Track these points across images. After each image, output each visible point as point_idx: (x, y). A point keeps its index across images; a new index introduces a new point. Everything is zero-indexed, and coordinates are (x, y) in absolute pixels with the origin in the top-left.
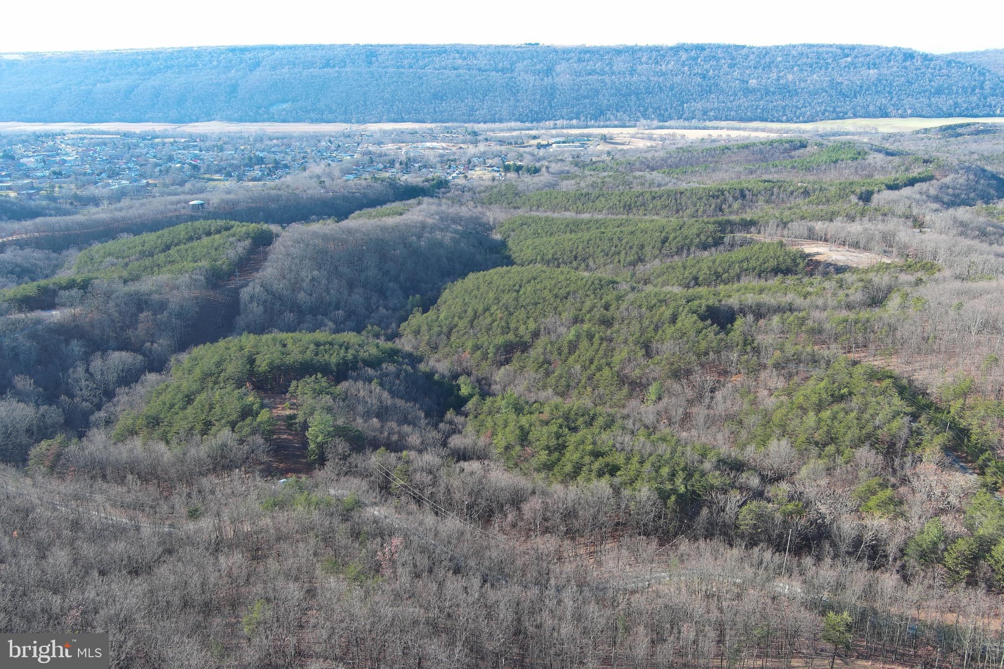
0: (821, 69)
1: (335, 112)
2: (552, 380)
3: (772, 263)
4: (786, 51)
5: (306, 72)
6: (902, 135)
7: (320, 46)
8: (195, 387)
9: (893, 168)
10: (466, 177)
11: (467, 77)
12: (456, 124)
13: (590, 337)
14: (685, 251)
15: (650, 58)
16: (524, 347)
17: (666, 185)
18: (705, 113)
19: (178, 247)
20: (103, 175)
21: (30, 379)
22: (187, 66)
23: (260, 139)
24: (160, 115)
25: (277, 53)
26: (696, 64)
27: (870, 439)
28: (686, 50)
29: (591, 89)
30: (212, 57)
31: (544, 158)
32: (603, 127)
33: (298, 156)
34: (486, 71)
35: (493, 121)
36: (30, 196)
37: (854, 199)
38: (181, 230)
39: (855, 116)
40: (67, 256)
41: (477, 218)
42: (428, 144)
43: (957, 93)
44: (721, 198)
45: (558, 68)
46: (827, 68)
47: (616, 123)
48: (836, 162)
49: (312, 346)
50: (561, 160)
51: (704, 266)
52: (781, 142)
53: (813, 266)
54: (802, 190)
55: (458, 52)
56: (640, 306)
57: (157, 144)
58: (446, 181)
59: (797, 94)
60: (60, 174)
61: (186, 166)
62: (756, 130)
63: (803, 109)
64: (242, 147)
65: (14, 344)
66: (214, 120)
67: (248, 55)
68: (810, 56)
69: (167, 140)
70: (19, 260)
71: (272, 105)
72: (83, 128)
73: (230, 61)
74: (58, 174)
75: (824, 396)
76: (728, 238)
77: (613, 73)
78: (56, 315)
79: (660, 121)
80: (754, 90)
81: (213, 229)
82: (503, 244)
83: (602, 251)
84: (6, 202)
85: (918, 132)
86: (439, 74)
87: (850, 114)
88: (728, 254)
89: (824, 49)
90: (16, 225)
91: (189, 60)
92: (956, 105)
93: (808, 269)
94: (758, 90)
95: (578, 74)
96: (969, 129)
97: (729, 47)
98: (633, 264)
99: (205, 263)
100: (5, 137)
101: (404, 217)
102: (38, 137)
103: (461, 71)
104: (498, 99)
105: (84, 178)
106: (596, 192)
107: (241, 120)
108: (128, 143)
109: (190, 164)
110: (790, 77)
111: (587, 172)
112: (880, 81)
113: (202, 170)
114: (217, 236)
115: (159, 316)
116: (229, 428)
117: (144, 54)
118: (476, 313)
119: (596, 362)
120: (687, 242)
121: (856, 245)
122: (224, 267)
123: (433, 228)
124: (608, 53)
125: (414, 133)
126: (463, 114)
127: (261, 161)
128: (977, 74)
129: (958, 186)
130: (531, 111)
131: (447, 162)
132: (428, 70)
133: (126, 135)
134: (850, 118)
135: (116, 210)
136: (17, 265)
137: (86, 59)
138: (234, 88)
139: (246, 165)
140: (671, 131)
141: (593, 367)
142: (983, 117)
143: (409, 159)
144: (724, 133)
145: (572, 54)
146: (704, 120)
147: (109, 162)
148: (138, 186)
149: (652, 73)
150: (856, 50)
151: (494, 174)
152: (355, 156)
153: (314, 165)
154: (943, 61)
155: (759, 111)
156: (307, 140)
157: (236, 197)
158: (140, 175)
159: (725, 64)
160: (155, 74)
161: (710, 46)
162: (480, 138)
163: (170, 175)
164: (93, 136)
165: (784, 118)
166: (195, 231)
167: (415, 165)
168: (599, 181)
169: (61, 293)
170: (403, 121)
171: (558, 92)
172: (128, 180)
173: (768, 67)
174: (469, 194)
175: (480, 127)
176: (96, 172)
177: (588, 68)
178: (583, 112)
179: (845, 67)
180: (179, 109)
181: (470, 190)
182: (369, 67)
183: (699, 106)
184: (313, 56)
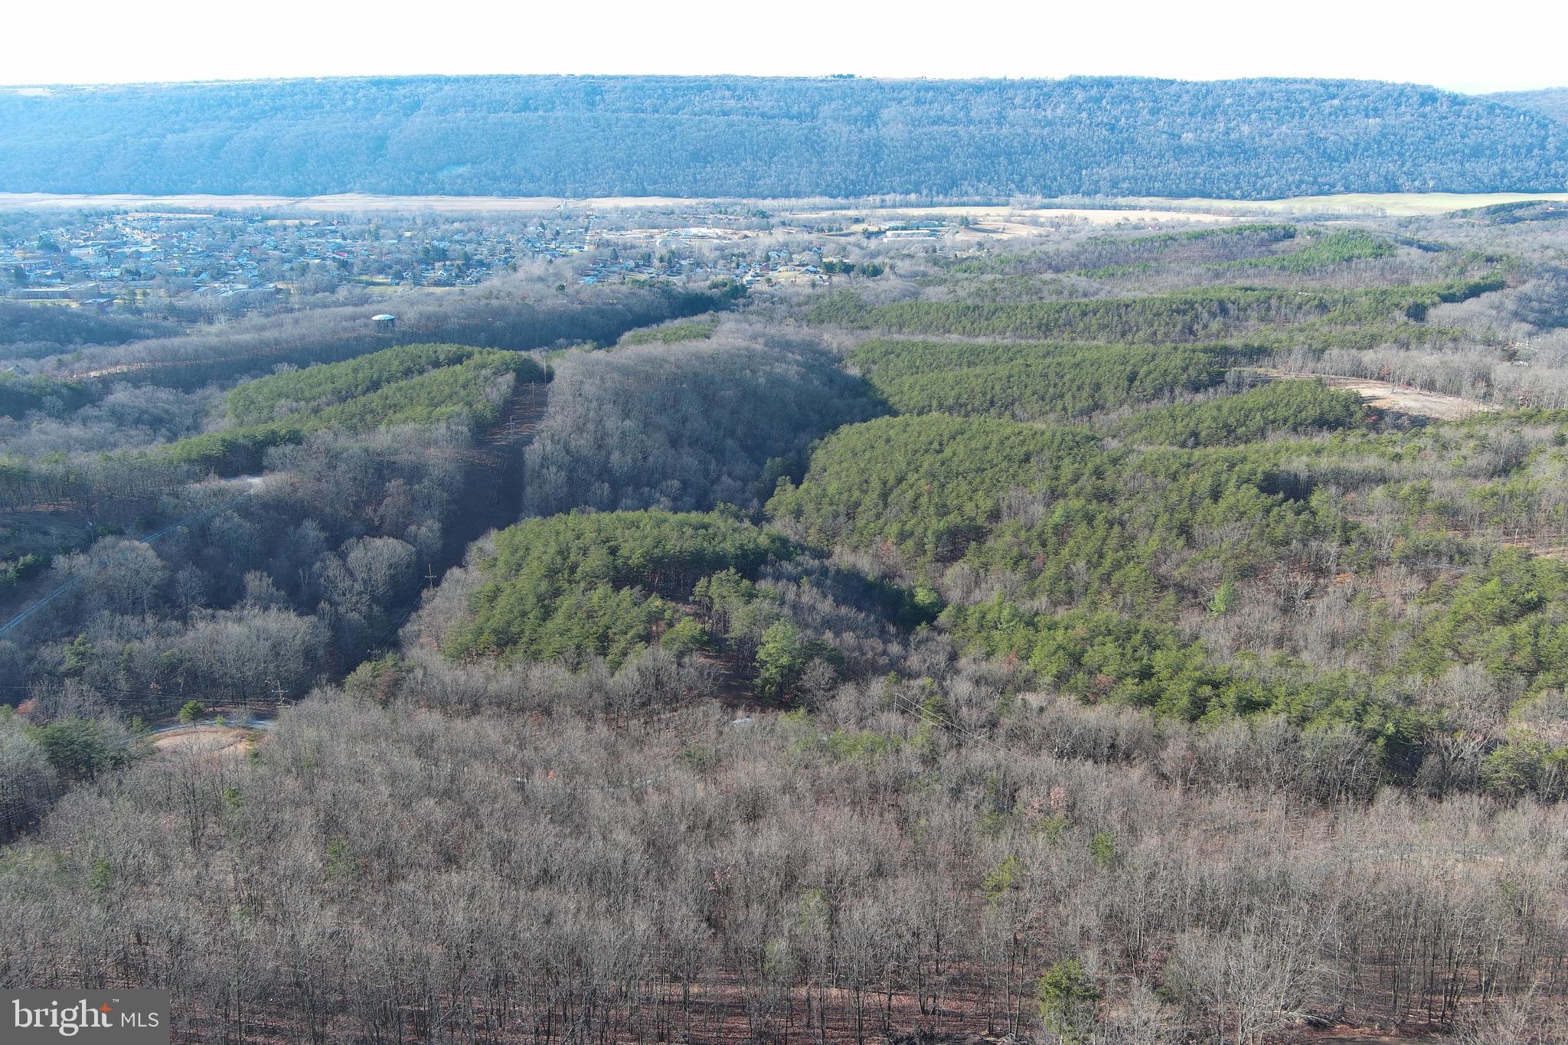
0: (1293, 117)
1: (539, 180)
2: (1042, 583)
4: (1238, 89)
5: (492, 118)
6: (1429, 220)
7: (513, 77)
8: (544, 588)
9: (1441, 269)
10: (767, 280)
11: (744, 127)
12: (729, 200)
13: (1088, 519)
14: (1167, 394)
15: (1027, 100)
17: (1096, 293)
18: (1115, 184)
19: (394, 385)
20: (203, 276)
22: (306, 108)
23: (431, 221)
24: (267, 183)
25: (447, 88)
26: (1099, 107)
28: (1084, 87)
29: (938, 147)
30: (346, 93)
31: (882, 253)
32: (957, 205)
33: (498, 248)
34: (773, 117)
35: (787, 196)
36: (102, 308)
37: (1400, 317)
39: (1348, 190)
41: (811, 343)
42: (694, 231)
43: (1504, 155)
44: (1191, 314)
45: (885, 114)
46: (1302, 116)
47: (978, 199)
48: (1349, 259)
50: (909, 255)
51: (1204, 417)
52: (1254, 229)
53: (1377, 418)
55: (728, 88)
56: (1154, 474)
57: (274, 228)
59: (1257, 155)
60: (138, 273)
61: (328, 262)
62: (1196, 210)
63: (1267, 179)
64: (408, 234)
66: (351, 191)
67: (401, 91)
68: (1276, 96)
69: (289, 222)
70: (142, 403)
71: (441, 168)
72: (149, 203)
73: (374, 101)
74: (135, 274)
75: (1505, 603)
76: (1231, 376)
77: (971, 122)
79: (1045, 196)
80: (1190, 149)
81: (442, 357)
82: (867, 382)
83: (1034, 393)
84: (70, 316)
85: (1453, 215)
86: (700, 122)
87: (1339, 187)
88: (1238, 398)
89: (1297, 87)
91: (310, 97)
92: (1503, 173)
93: (1370, 420)
94: (1197, 150)
95: (916, 123)
96: (1532, 211)
97: (1150, 81)
98: (1088, 412)
102: (89, 218)
103: (734, 118)
104: (793, 160)
105: (176, 281)
106: (988, 306)
107: (392, 192)
108: (232, 227)
109: (334, 259)
110: (1246, 129)
111: (960, 275)
112: (1384, 136)
113: (356, 270)
114: (457, 367)
115: (416, 486)
117: (240, 88)
118: (885, 483)
119: (1108, 557)
120: (1169, 379)
121: (1430, 386)
122: (487, 414)
123: (765, 358)
124: (962, 90)
125: (669, 213)
126: (740, 184)
127: (443, 255)
128: (1534, 126)
129: (1545, 297)
130: (845, 180)
131: (733, 258)
132: (683, 116)
133: (222, 214)
134: (1339, 193)
135: (256, 328)
138: (380, 143)
139: (420, 262)
140: (1066, 212)
141: (1106, 563)
142: (1545, 192)
143: (672, 253)
144: (1147, 216)
145: (907, 92)
146: (1114, 195)
147: (208, 256)
148: (264, 293)
149: (1032, 122)
150: (1347, 89)
151: (812, 276)
152: (586, 248)
153: (526, 262)
154: (1480, 105)
155: (1199, 181)
156: (506, 224)
157: (442, 309)
158: (261, 276)
159: (1144, 108)
160: (257, 120)
161: (1120, 81)
162: (772, 221)
163: (309, 276)
164: (171, 215)
165: (1238, 192)
166: (413, 360)
167: (683, 262)
168: (986, 287)
169: (272, 450)
170: (645, 194)
171: (887, 152)
172: (244, 283)
173: (1212, 113)
174: (784, 307)
175: (768, 204)
176: (192, 271)
177: (932, 113)
178: (925, 181)
179: (1331, 114)
180: (296, 174)
181: (782, 301)
182: (591, 111)
183: (1106, 173)
184: (503, 93)
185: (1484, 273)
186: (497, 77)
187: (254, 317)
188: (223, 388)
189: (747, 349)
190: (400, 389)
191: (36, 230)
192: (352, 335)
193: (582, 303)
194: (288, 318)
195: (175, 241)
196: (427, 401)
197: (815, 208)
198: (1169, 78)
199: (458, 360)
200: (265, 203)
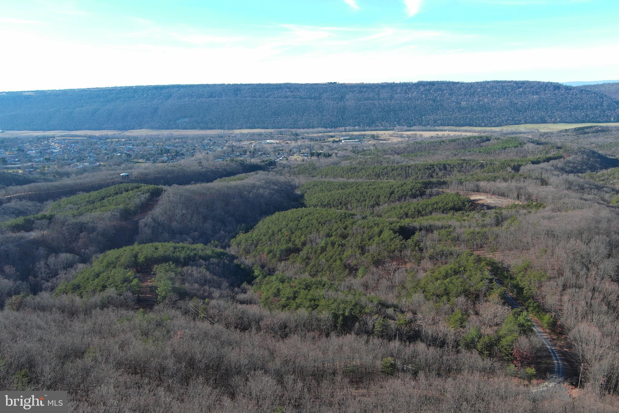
0: (504, 95)
1: (215, 123)
2: (308, 268)
3: (451, 205)
4: (484, 85)
5: (198, 100)
6: (552, 133)
7: (207, 85)
8: (102, 270)
9: (539, 152)
10: (287, 159)
11: (293, 102)
12: (286, 130)
13: (333, 244)
14: (403, 199)
15: (402, 90)
16: (297, 250)
17: (401, 162)
18: (435, 122)
19: (108, 198)
20: (74, 160)
21: (14, 267)
22: (128, 98)
23: (169, 139)
24: (112, 126)
25: (182, 89)
26: (430, 93)
27: (466, 293)
28: (424, 85)
29: (367, 109)
30: (144, 92)
31: (336, 149)
32: (374, 130)
33: (190, 148)
34: (304, 98)
35: (309, 127)
36: (30, 172)
37: (509, 169)
38: (112, 189)
39: (526, 123)
40: (46, 205)
41: (289, 182)
42: (268, 141)
43: (587, 108)
44: (432, 169)
45: (347, 97)
46: (508, 95)
47: (382, 128)
48: (505, 148)
49: (172, 249)
50: (346, 149)
51: (412, 207)
52: (475, 137)
53: (474, 206)
54: (480, 165)
55: (288, 88)
56: (364, 227)
57: (108, 142)
58: (274, 162)
59: (490, 110)
61: (123, 155)
62: (466, 131)
63: (494, 119)
64: (158, 144)
65: (6, 249)
66: (143, 128)
67: (165, 91)
68: (498, 88)
69: (114, 140)
70: (18, 206)
71: (178, 119)
72: (66, 133)
73: (154, 94)
74: (48, 160)
75: (450, 271)
76: (428, 191)
77: (380, 99)
78: (33, 235)
79: (408, 126)
80: (464, 108)
81: (129, 188)
82: (302, 196)
83: (356, 199)
84: (16, 175)
85: (561, 131)
86: (276, 101)
87: (522, 121)
88: (427, 200)
89: (506, 84)
90: (19, 188)
91: (130, 94)
92: (587, 115)
93: (471, 208)
94: (467, 108)
95: (359, 100)
96: (592, 130)
97: (449, 83)
98: (373, 206)
99: (121, 206)
100: (19, 139)
101: (244, 181)
102: (39, 139)
103: (290, 99)
104: (311, 114)
105: (63, 162)
106: (359, 167)
107: (159, 128)
108: (91, 140)
109: (126, 153)
110: (486, 100)
111: (359, 156)
112: (540, 102)
113: (132, 157)
114: (131, 192)
115: (91, 235)
116: (115, 288)
118: (273, 232)
119: (334, 258)
120: (404, 193)
121: (503, 195)
122: (132, 208)
123: (259, 187)
124: (377, 87)
125: (260, 135)
126: (291, 124)
128: (598, 97)
129: (576, 162)
130: (331, 121)
131: (278, 151)
132: (270, 99)
133: (90, 137)
134: (522, 124)
135: (78, 179)
136: (16, 209)
137: (70, 94)
138: (156, 110)
139: (158, 154)
140: (414, 133)
141: (332, 260)
142: (603, 122)
143: (255, 150)
144: (446, 133)
145: (356, 89)
146: (435, 126)
147: (79, 153)
148: (94, 166)
149: (403, 99)
150: (525, 84)
151: (305, 157)
152: (224, 148)
153: (198, 153)
154: (577, 90)
155: (468, 120)
156: (196, 140)
158: (96, 160)
159: (446, 93)
160: (110, 102)
161: (438, 83)
162: (300, 137)
163: (113, 160)
164: (71, 138)
165: (483, 124)
167: (259, 153)
170: (255, 128)
171: (347, 110)
172: (88, 163)
173: (473, 94)
175: (300, 131)
176: (70, 158)
177: (365, 96)
178: (362, 122)
179: (519, 94)
180: (123, 122)
181: (288, 167)
182: (236, 97)
183: (432, 118)
184: (203, 91)
185: (554, 153)
186: (201, 85)
188: (54, 201)
191: (18, 144)
193: (207, 168)
195: (69, 147)
200: (110, 133)
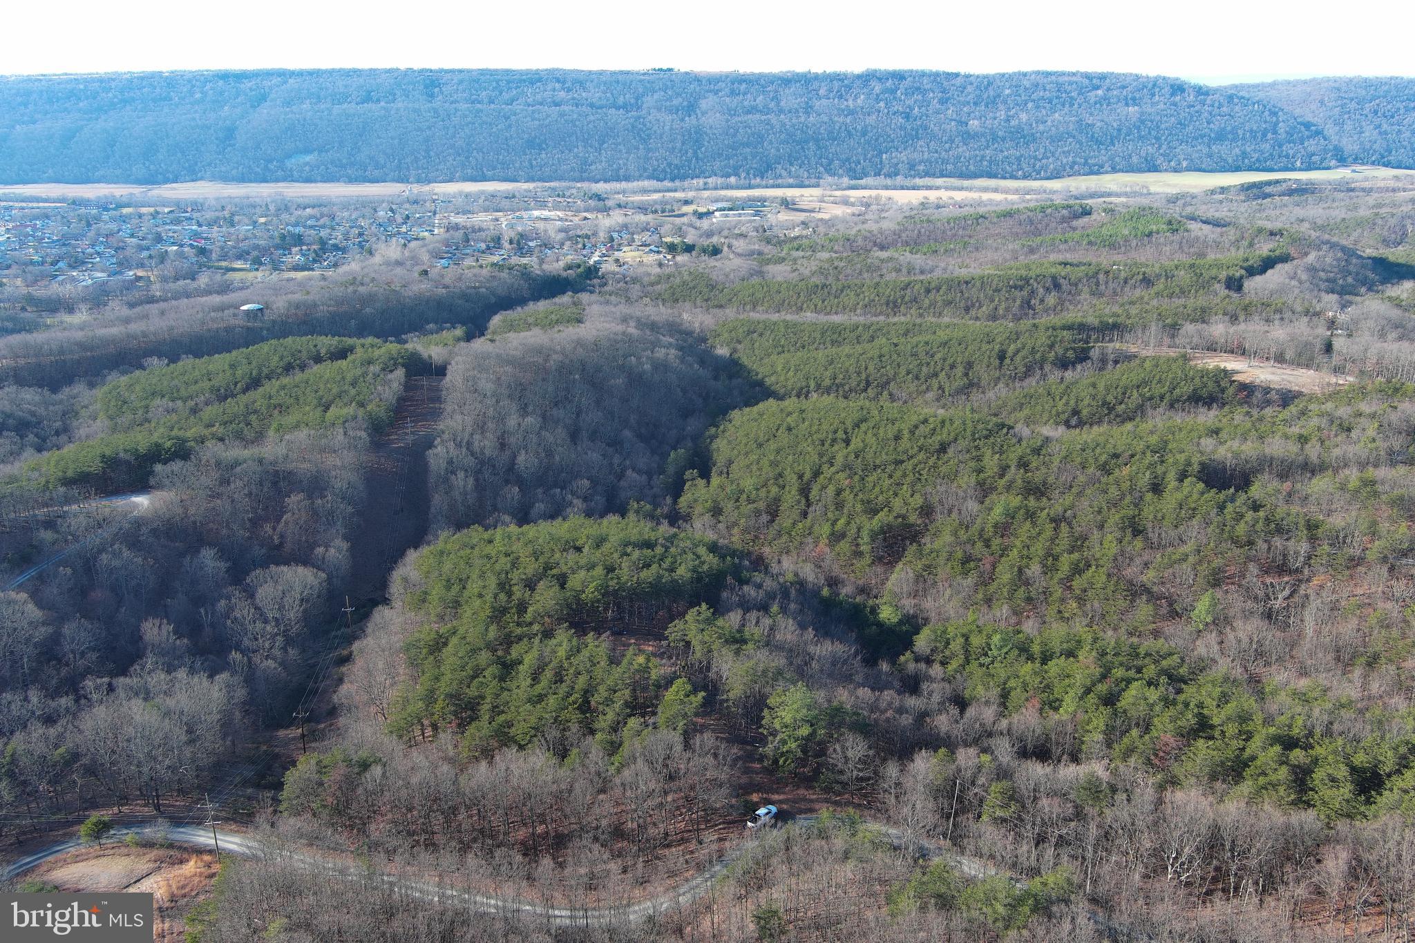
0: (1063, 105)
1: (384, 167)
4: (1015, 81)
5: (337, 110)
6: (1192, 197)
7: (355, 71)
10: (616, 261)
11: (575, 116)
12: (564, 184)
15: (830, 91)
18: (912, 166)
22: (154, 100)
23: (284, 207)
24: (118, 172)
25: (291, 81)
26: (895, 98)
28: (880, 79)
29: (753, 134)
30: (193, 86)
31: (715, 233)
32: (773, 187)
33: (351, 232)
34: (601, 107)
35: (618, 180)
37: (1222, 289)
39: (1114, 170)
42: (537, 213)
44: (1028, 289)
45: (704, 104)
46: (1072, 105)
47: (791, 181)
50: (741, 235)
51: (1081, 394)
52: (1055, 207)
55: (558, 81)
57: (129, 216)
59: (1034, 140)
62: (985, 190)
63: (1044, 161)
64: (262, 220)
66: (201, 179)
67: (247, 85)
68: (1048, 87)
69: (144, 210)
71: (289, 156)
73: (221, 93)
77: (781, 111)
79: (851, 178)
80: (976, 134)
82: (738, 363)
83: (908, 372)
85: (1213, 192)
86: (533, 112)
87: (1107, 167)
89: (1066, 79)
91: (158, 90)
92: (1244, 155)
94: (982, 135)
95: (732, 112)
96: (1279, 188)
97: (937, 74)
103: (565, 108)
104: (621, 147)
105: (33, 270)
107: (242, 179)
108: (86, 215)
109: (192, 246)
110: (1024, 117)
112: (1143, 122)
113: (214, 256)
114: (340, 364)
117: (88, 80)
118: (801, 478)
120: (1038, 356)
121: (1280, 359)
122: (382, 413)
124: (772, 82)
125: (510, 197)
126: (573, 169)
127: (299, 240)
128: (1267, 113)
129: (1334, 268)
130: (670, 165)
131: (581, 240)
132: (517, 107)
133: (76, 203)
134: (1107, 172)
138: (229, 134)
139: (277, 247)
140: (874, 193)
143: (519, 235)
144: (944, 195)
145: (722, 84)
146: (913, 177)
147: (64, 245)
148: (124, 281)
149: (836, 111)
150: (1108, 81)
151: (656, 257)
152: (436, 231)
153: (381, 246)
154: (1221, 95)
155: (985, 163)
156: (356, 209)
157: (310, 297)
158: (120, 264)
159: (934, 98)
160: (106, 112)
161: (911, 73)
162: (610, 203)
163: (168, 263)
164: (24, 204)
165: (1020, 173)
166: (293, 355)
167: (531, 244)
168: (826, 266)
169: (158, 468)
170: (484, 179)
171: (707, 138)
172: (103, 271)
173: (993, 102)
174: (637, 287)
175: (600, 187)
176: (49, 260)
177: (746, 103)
178: (743, 166)
179: (1096, 103)
180: (147, 164)
181: (635, 280)
182: (431, 102)
183: (903, 156)
184: (346, 86)
185: (1271, 246)
186: (339, 70)
187: (116, 308)
188: (92, 385)
189: (624, 333)
190: (283, 387)
192: (222, 325)
193: (446, 287)
194: (154, 309)
195: (29, 229)
196: (315, 401)
197: (645, 191)
198: (954, 71)
199: (342, 354)
200: (120, 191)
